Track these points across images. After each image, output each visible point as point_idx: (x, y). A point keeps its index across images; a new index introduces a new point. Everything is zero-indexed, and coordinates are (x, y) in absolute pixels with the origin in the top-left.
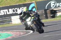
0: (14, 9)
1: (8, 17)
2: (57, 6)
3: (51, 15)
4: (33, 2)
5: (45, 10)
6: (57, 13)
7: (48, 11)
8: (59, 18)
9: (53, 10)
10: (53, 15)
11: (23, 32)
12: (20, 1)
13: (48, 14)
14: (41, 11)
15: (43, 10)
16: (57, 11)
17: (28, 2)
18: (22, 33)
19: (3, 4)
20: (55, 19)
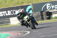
0: (12, 11)
1: (7, 19)
2: (52, 8)
3: (47, 17)
4: (30, 4)
5: (42, 12)
6: (53, 15)
7: (44, 13)
8: (54, 20)
9: (48, 12)
10: (49, 16)
11: (21, 32)
12: (17, 3)
13: (44, 16)
14: (37, 12)
15: (40, 12)
16: (52, 13)
17: (26, 4)
18: (20, 34)
19: (2, 6)
20: (50, 20)
